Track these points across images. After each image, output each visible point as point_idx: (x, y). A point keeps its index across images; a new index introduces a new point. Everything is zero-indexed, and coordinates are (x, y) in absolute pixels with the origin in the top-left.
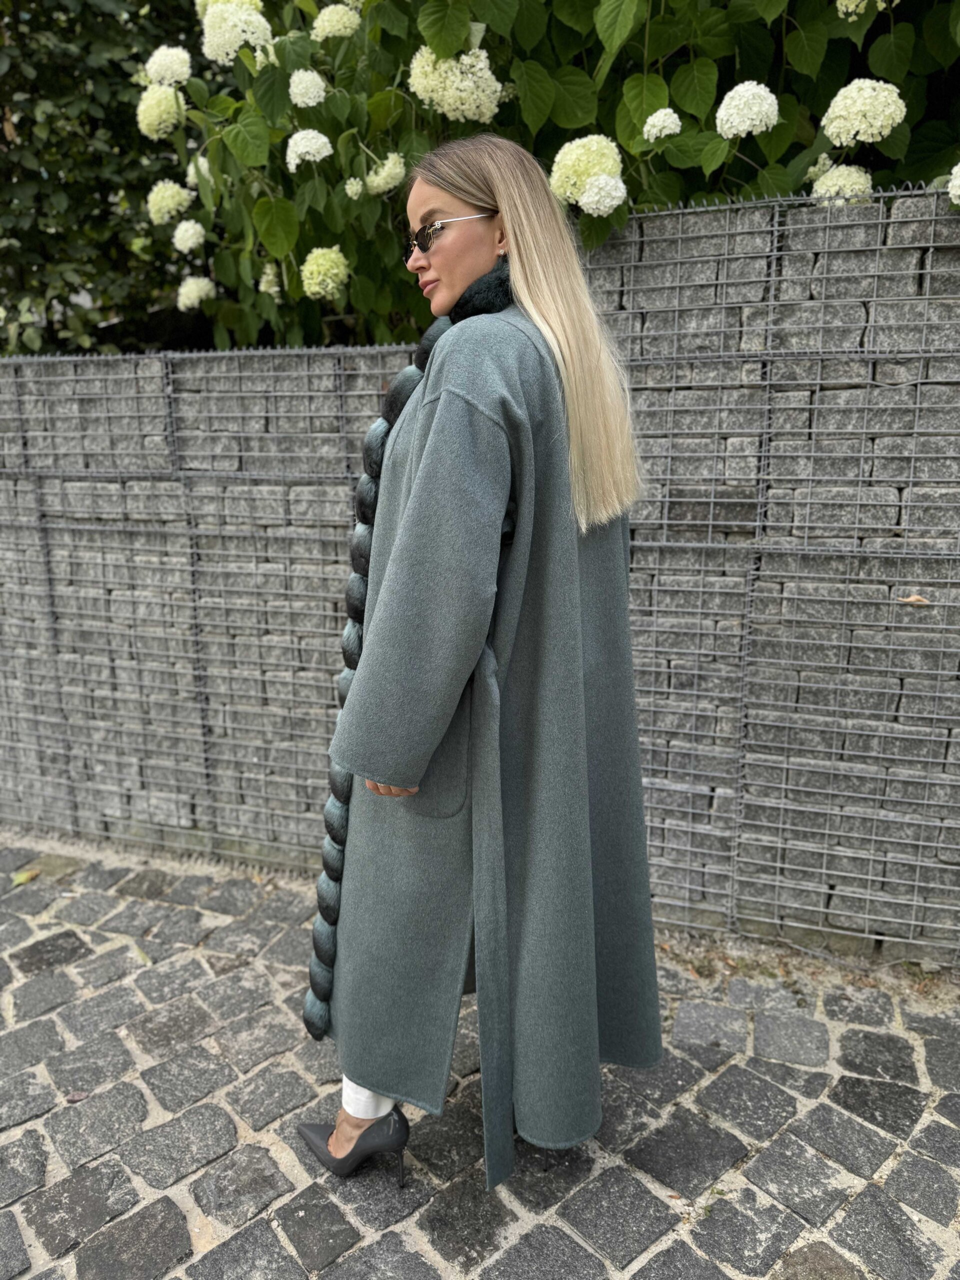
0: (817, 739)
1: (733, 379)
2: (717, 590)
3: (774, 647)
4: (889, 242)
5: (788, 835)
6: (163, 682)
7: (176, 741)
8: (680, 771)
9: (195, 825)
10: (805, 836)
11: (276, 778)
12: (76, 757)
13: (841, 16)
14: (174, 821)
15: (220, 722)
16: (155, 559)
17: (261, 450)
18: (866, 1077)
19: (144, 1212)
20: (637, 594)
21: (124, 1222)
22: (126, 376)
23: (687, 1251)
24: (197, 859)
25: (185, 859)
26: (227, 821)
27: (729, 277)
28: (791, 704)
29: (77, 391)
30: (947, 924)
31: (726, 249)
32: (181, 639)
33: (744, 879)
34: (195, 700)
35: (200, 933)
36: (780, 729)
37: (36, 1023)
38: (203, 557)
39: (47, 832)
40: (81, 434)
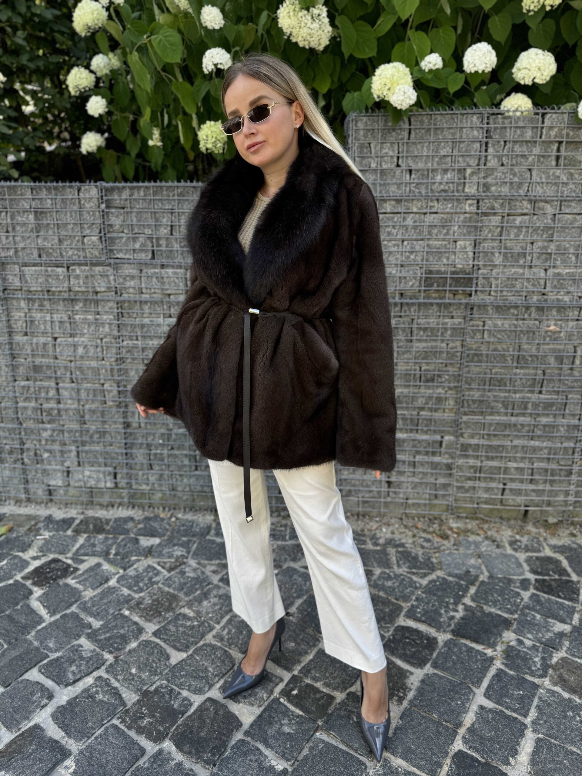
0: (500, 405)
1: (461, 209)
2: (449, 326)
3: (477, 357)
4: (543, 137)
5: (483, 459)
6: (95, 396)
7: (103, 434)
8: (425, 429)
9: (116, 485)
10: (492, 459)
11: (176, 452)
12: (28, 449)
13: (524, 11)
14: (102, 485)
15: (137, 419)
16: (90, 317)
17: (167, 246)
18: (546, 578)
19: (201, 709)
20: (404, 330)
21: (191, 715)
22: (70, 197)
23: (505, 673)
24: (118, 507)
25: (110, 508)
26: (140, 481)
27: (459, 151)
28: (487, 387)
29: (33, 206)
30: (561, 498)
31: (458, 136)
32: (109, 368)
33: (459, 484)
34: (119, 406)
35: (144, 549)
36: (481, 402)
37: (65, 615)
38: (125, 315)
39: (5, 501)
40: (36, 234)
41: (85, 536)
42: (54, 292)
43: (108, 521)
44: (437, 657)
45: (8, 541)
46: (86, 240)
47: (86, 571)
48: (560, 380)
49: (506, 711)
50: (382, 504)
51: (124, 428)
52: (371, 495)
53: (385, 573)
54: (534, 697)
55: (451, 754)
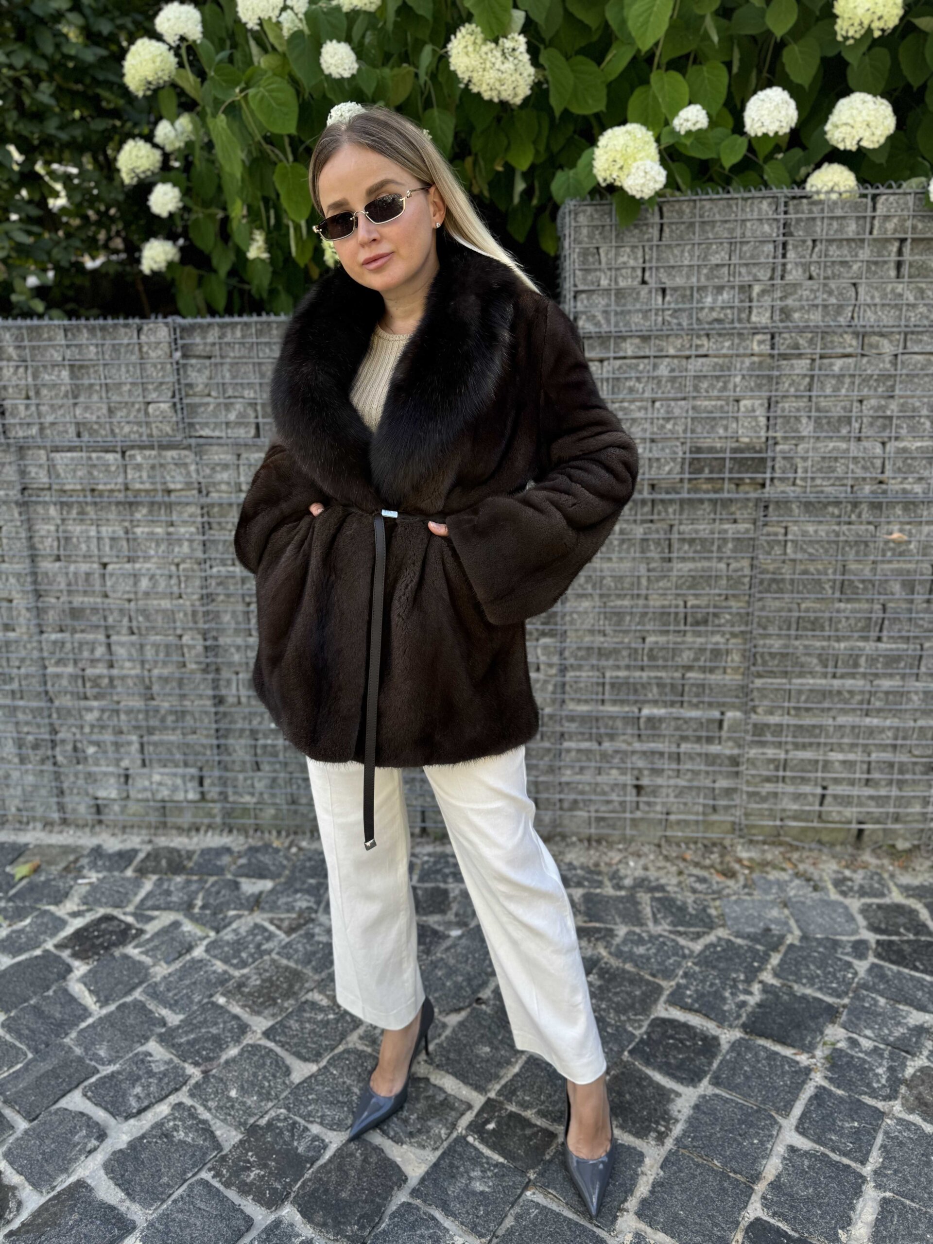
0: (815, 661)
1: (745, 348)
2: (730, 535)
3: (776, 584)
4: (875, 232)
5: (790, 747)
6: (168, 654)
7: (181, 715)
8: (695, 700)
9: (203, 796)
10: (804, 747)
12: (63, 741)
13: (839, 38)
14: (180, 796)
15: (234, 691)
16: (159, 530)
18: (894, 938)
19: (340, 1154)
20: (658, 543)
21: (325, 1165)
22: (126, 341)
23: (830, 1094)
24: (206, 832)
25: (193, 833)
26: (240, 790)
27: (741, 258)
28: (793, 632)
29: (68, 357)
30: (917, 808)
31: (738, 232)
32: (189, 610)
33: (751, 789)
34: (205, 671)
35: (248, 899)
36: (784, 656)
37: (124, 1005)
38: (215, 526)
39: (28, 823)
40: (72, 401)
41: (155, 877)
42: (102, 491)
43: (190, 855)
44: (719, 1068)
45: (32, 888)
46: (151, 409)
47: (157, 934)
48: (910, 619)
49: (832, 1155)
50: (628, 822)
51: (215, 705)
52: (610, 807)
53: (634, 933)
54: (876, 1131)
55: (744, 1224)
